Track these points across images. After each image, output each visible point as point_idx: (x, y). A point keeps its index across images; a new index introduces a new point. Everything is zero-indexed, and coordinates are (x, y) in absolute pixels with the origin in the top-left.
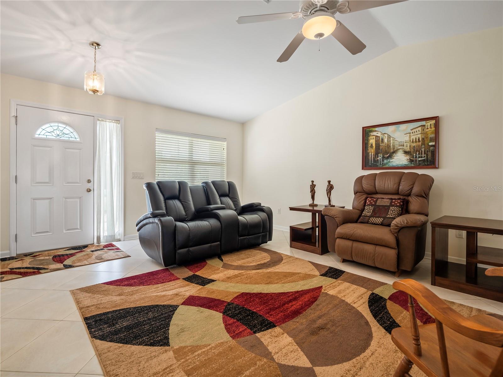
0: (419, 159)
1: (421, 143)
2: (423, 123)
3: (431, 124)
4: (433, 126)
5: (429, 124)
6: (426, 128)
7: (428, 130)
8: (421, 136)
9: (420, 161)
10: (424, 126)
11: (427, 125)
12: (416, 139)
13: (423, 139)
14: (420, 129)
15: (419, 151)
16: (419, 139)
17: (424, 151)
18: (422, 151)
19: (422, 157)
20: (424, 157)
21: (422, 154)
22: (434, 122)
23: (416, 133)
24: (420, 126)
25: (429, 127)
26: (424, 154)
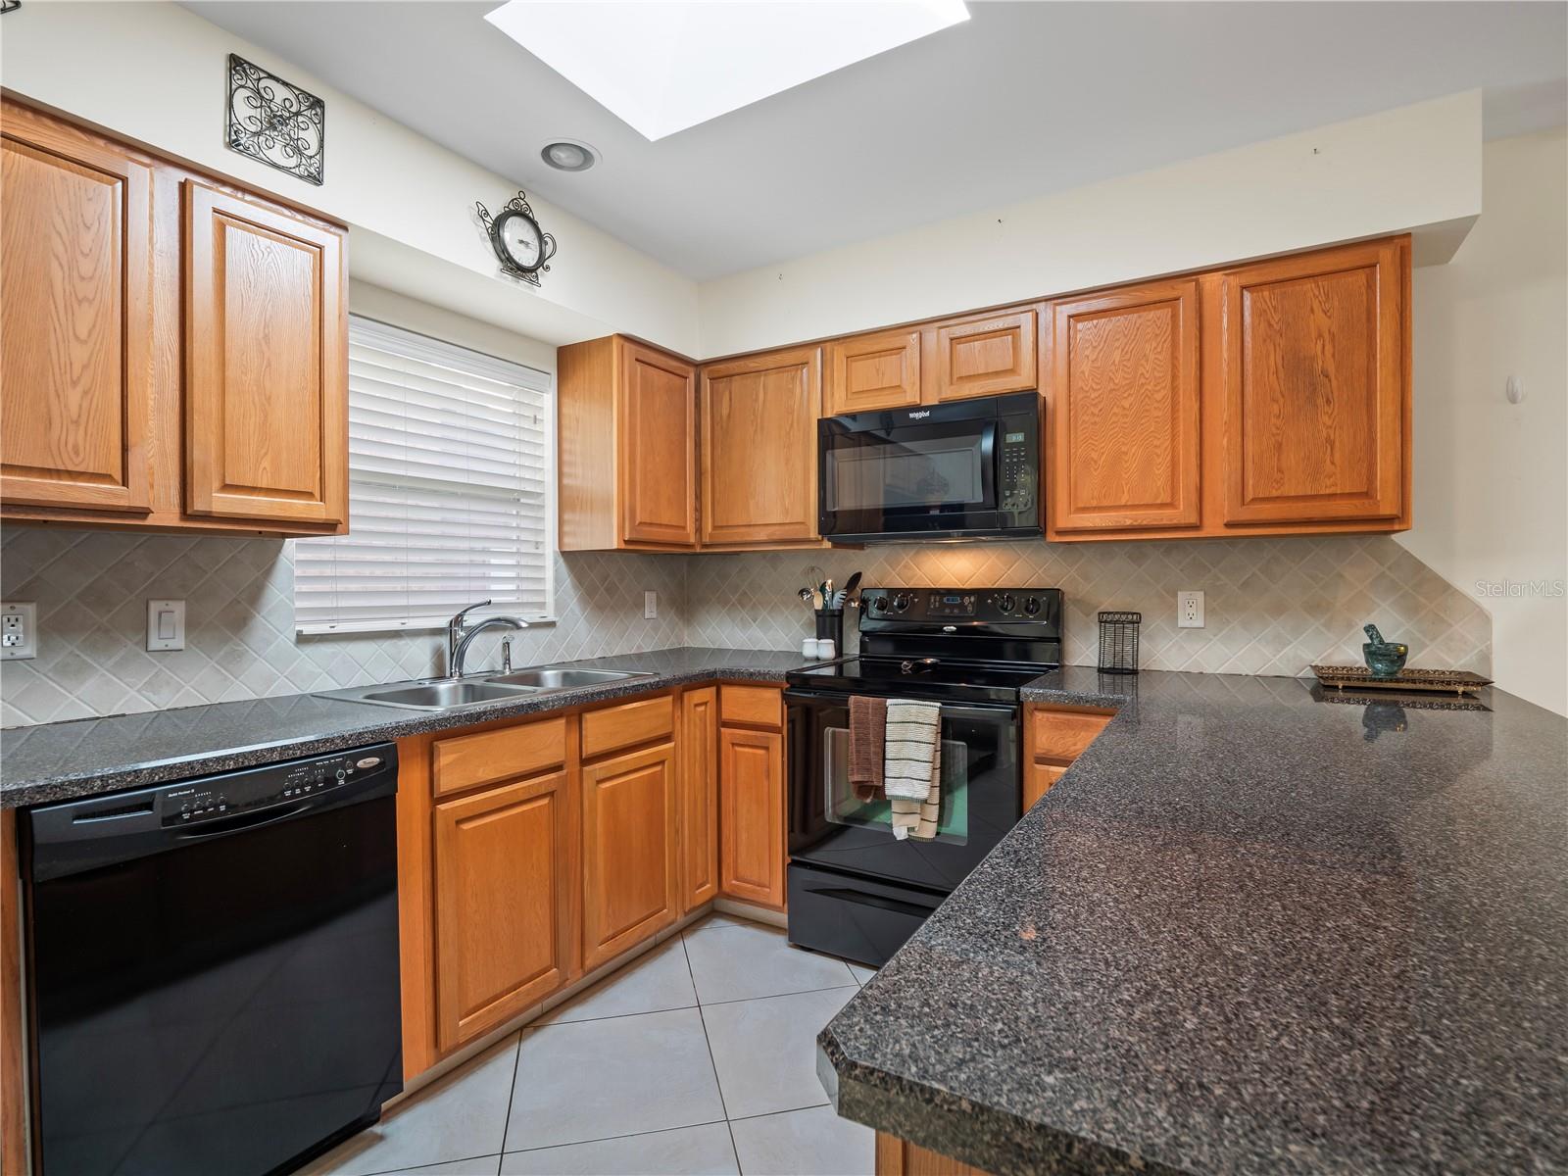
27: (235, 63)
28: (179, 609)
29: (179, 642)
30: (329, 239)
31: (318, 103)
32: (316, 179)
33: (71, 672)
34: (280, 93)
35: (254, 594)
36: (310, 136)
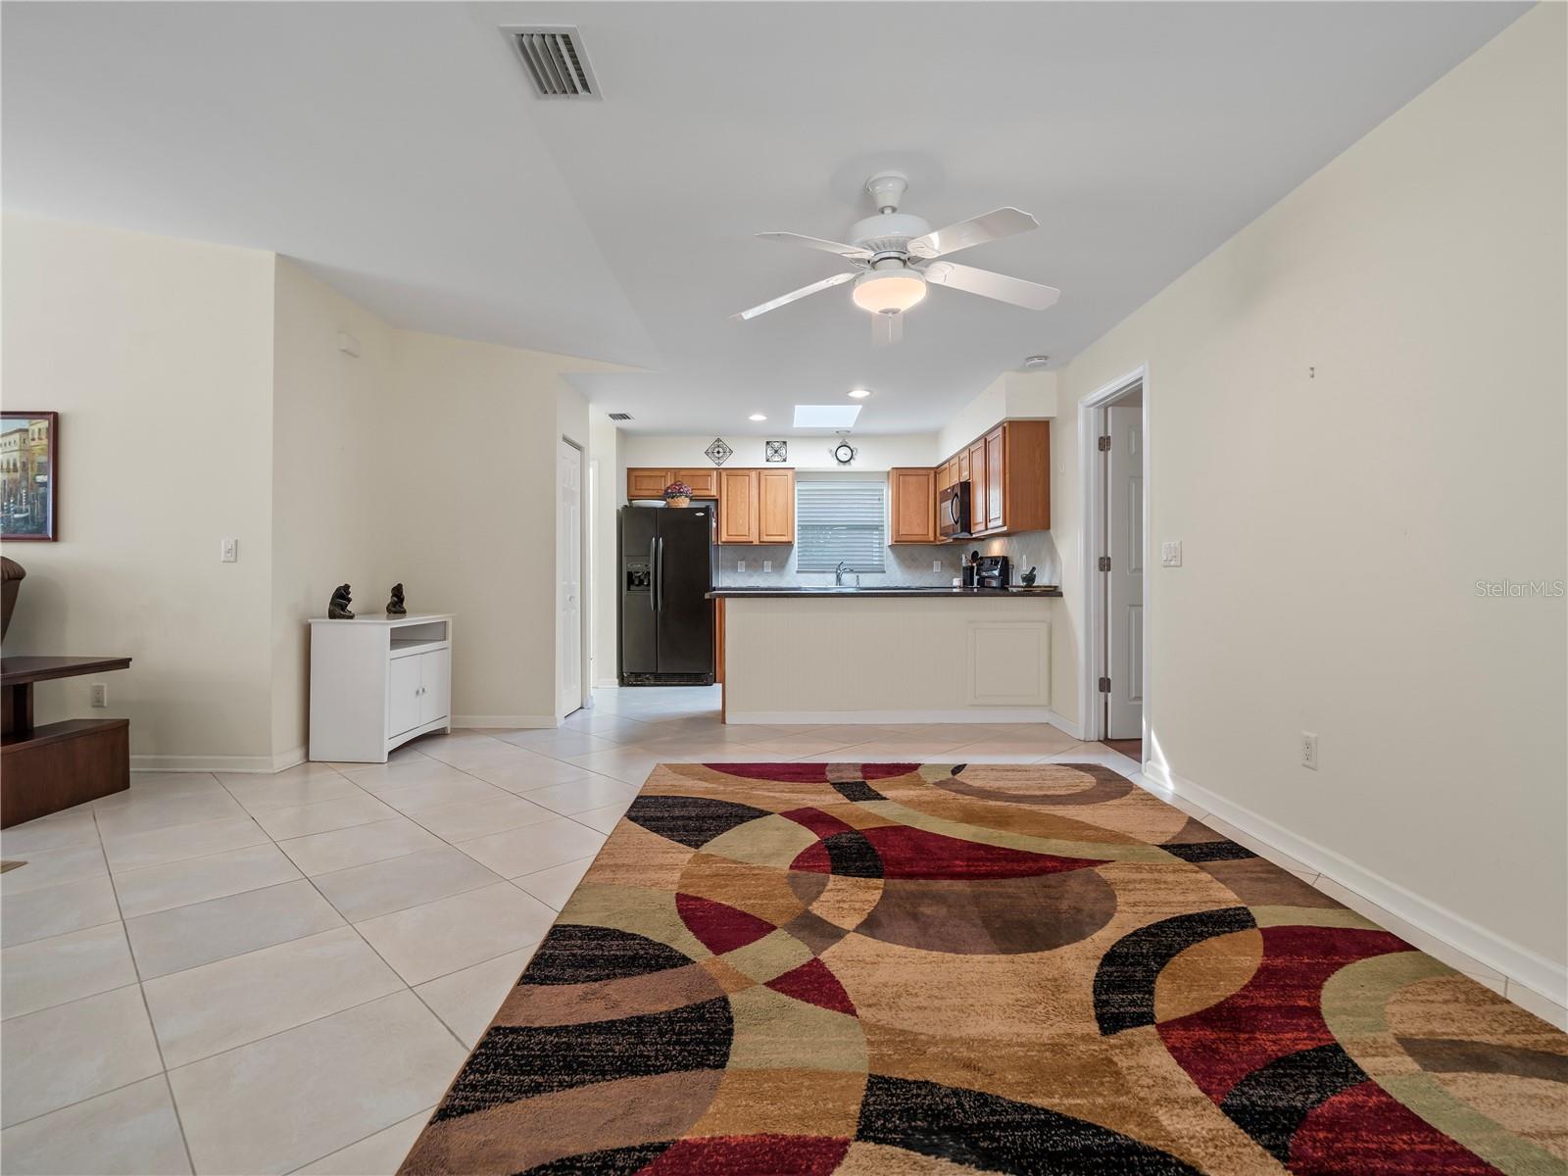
0: (16, 516)
1: (18, 474)
2: (23, 423)
3: (40, 430)
4: (44, 436)
5: (36, 428)
6: (30, 436)
7: (33, 443)
8: (21, 457)
9: (17, 520)
10: (27, 431)
11: (33, 431)
12: (8, 463)
13: (24, 464)
14: (17, 436)
15: (15, 497)
16: (15, 465)
17: (27, 496)
18: (21, 495)
19: (21, 512)
20: (27, 511)
21: (21, 503)
22: (44, 424)
23: (9, 448)
24: (16, 431)
25: (36, 436)
26: (27, 504)
27: (768, 443)
28: (770, 563)
29: (770, 571)
30: (790, 473)
31: (785, 443)
32: (785, 460)
33: (750, 576)
34: (776, 444)
35: (786, 559)
36: (784, 451)
